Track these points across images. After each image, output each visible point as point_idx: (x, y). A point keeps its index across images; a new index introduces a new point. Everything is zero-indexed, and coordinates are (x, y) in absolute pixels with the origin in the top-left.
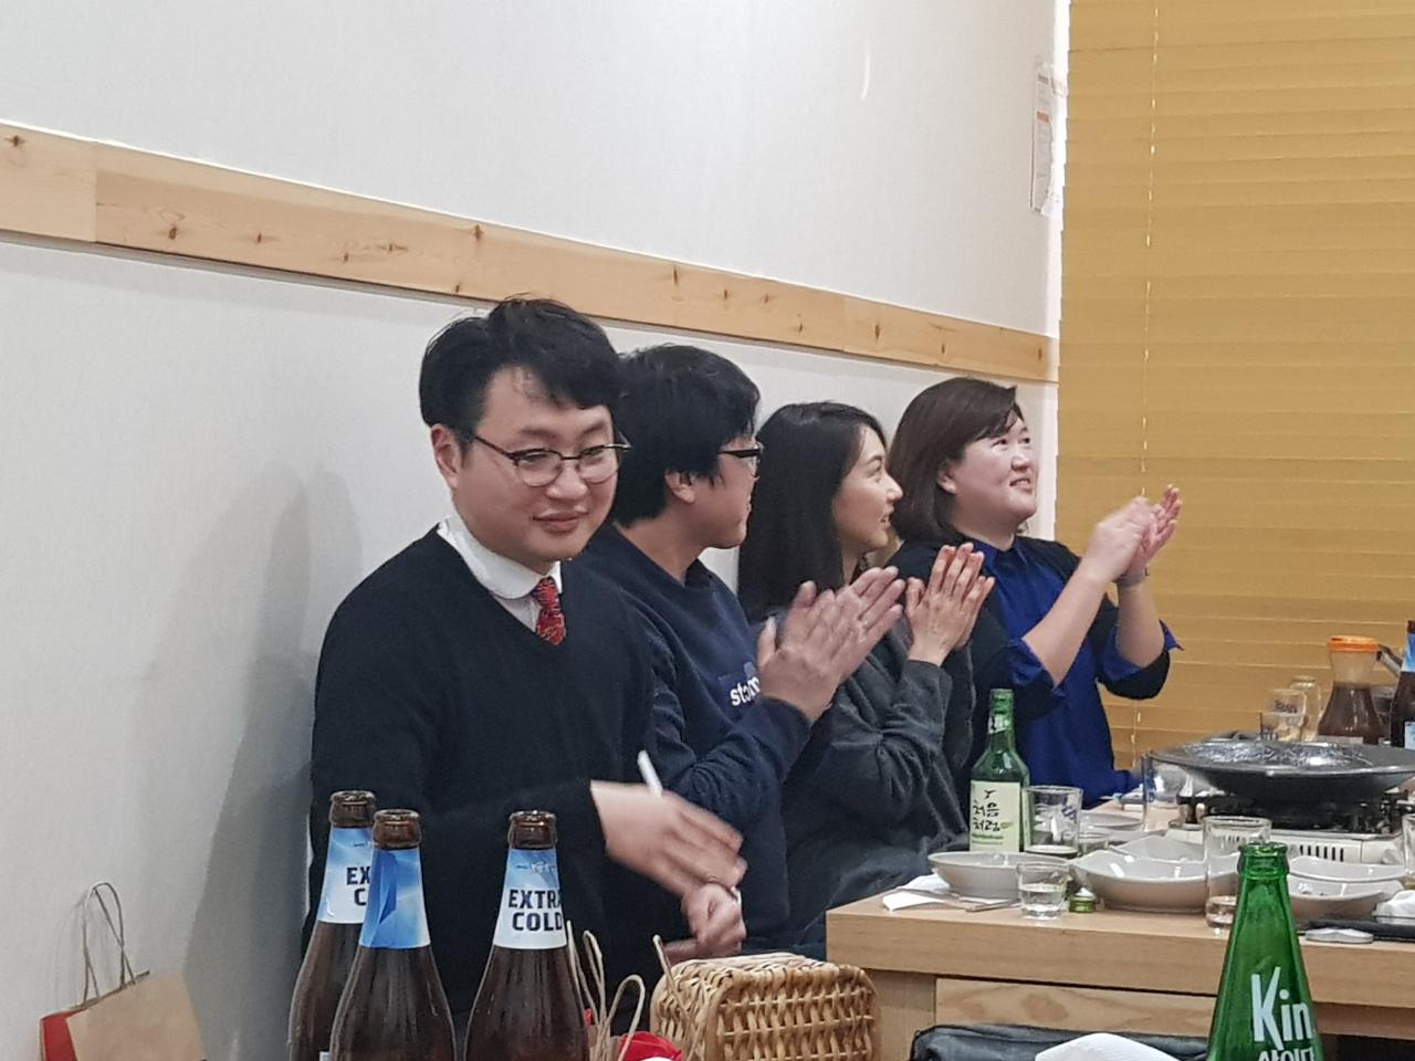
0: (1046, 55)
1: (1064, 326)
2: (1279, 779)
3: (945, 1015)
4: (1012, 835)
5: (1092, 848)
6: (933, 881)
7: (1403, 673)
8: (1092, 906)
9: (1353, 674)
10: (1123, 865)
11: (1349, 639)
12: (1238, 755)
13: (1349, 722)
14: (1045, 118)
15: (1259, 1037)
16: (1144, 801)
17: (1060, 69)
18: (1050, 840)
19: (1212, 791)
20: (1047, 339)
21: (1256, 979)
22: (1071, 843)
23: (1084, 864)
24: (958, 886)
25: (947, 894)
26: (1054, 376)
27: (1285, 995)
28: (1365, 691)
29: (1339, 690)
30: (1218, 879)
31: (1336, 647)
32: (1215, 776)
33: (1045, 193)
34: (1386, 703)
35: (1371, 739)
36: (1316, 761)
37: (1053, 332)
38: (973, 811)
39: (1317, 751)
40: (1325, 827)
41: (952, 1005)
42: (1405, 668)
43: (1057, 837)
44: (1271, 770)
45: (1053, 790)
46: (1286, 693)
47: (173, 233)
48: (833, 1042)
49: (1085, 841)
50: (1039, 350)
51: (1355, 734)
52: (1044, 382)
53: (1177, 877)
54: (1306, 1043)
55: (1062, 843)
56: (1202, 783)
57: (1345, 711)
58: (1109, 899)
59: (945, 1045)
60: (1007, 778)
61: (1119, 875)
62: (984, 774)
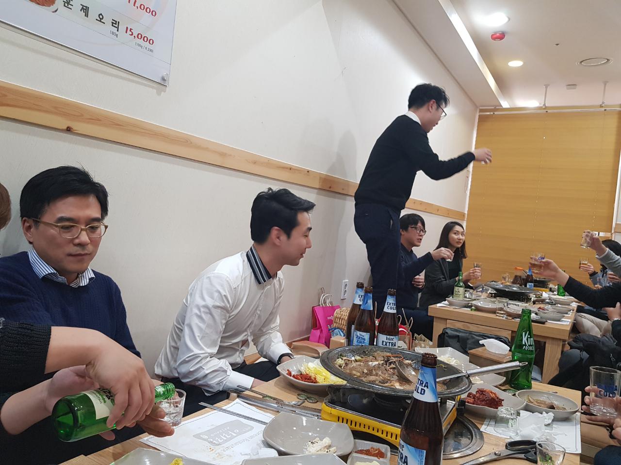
1: (468, 211)
2: (508, 291)
3: (448, 326)
4: (461, 296)
5: (475, 300)
6: (446, 302)
7: (528, 275)
8: (475, 310)
9: (519, 274)
10: (481, 304)
11: (518, 268)
12: (500, 286)
13: (517, 282)
14: (468, 177)
15: (524, 343)
18: (466, 298)
19: (495, 292)
21: (524, 333)
22: (471, 299)
23: (474, 302)
24: (451, 304)
25: (449, 305)
26: (466, 219)
27: (529, 336)
28: (520, 277)
29: (516, 276)
30: (499, 308)
31: (516, 269)
32: (496, 290)
33: (467, 189)
34: (523, 279)
35: (521, 285)
36: (514, 289)
37: (466, 212)
38: (454, 292)
39: (514, 287)
40: (515, 300)
41: (450, 324)
42: (528, 273)
43: (468, 297)
44: (507, 290)
45: (468, 289)
46: (504, 275)
47: (330, 187)
49: (473, 298)
50: (464, 215)
51: (518, 284)
52: (464, 220)
53: (490, 306)
54: (532, 346)
55: (469, 298)
56: (493, 290)
57: (516, 280)
58: (478, 309)
59: (449, 331)
60: (461, 287)
61: (480, 305)
62: (457, 286)
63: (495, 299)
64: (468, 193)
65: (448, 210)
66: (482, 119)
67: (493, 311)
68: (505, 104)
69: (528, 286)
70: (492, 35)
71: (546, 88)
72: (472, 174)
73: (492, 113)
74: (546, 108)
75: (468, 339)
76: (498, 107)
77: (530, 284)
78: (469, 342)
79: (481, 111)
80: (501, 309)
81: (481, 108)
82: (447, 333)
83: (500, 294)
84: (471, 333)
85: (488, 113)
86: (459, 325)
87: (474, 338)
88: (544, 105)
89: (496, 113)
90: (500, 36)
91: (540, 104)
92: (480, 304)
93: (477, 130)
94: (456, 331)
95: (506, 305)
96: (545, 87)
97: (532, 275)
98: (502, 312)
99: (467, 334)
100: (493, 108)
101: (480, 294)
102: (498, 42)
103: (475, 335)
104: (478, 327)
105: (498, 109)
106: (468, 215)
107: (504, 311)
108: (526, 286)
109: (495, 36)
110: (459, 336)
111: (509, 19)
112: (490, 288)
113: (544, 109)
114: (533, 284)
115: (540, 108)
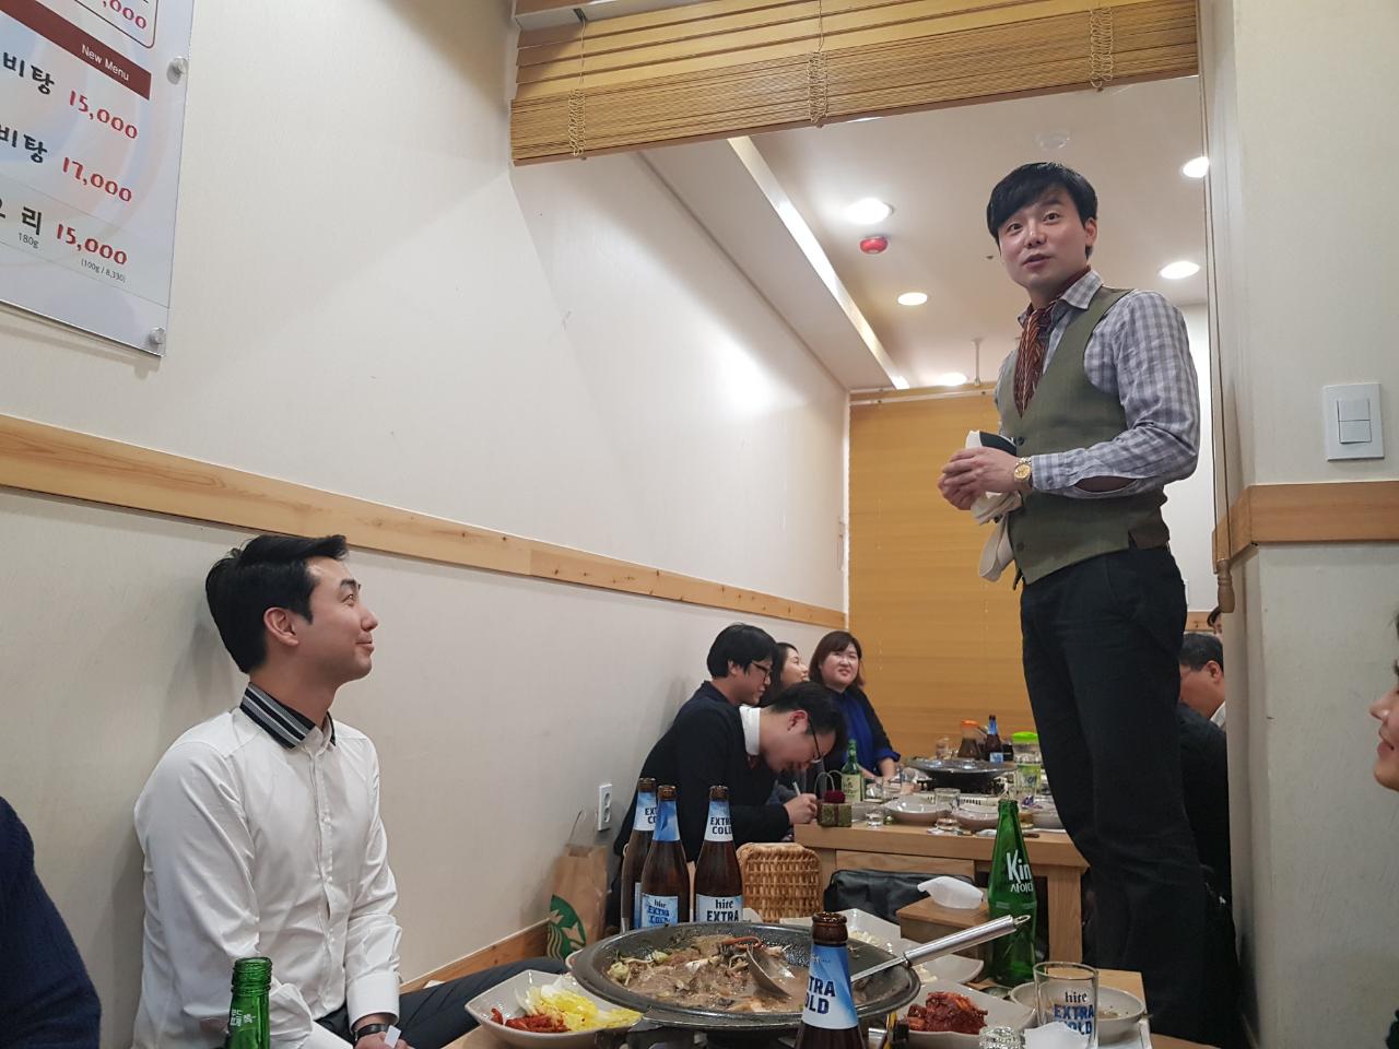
0: (841, 515)
1: (850, 609)
2: (955, 774)
3: (841, 865)
4: (859, 795)
5: (889, 800)
7: (989, 735)
8: (894, 823)
9: (970, 734)
10: (903, 807)
11: (968, 722)
12: (937, 764)
13: (969, 752)
14: (841, 536)
16: (900, 781)
17: (846, 520)
18: (872, 798)
19: (927, 778)
20: (844, 615)
22: (880, 799)
23: (888, 805)
28: (974, 741)
29: (964, 741)
30: (940, 813)
31: (963, 724)
32: (930, 773)
33: (842, 562)
34: (981, 746)
35: (977, 759)
36: (967, 767)
37: (846, 611)
38: (843, 786)
39: (965, 764)
40: (971, 792)
41: (844, 862)
42: (989, 733)
43: (872, 794)
44: (952, 770)
46: (940, 742)
47: (556, 572)
48: (800, 879)
49: (885, 796)
50: (842, 617)
51: (972, 756)
53: (922, 811)
55: (876, 798)
56: (923, 775)
57: (968, 748)
58: (898, 819)
59: (844, 878)
60: (853, 774)
61: (900, 809)
62: (846, 772)
63: (931, 795)
64: (846, 569)
65: (810, 609)
66: (858, 415)
67: (931, 822)
68: (900, 382)
69: (992, 760)
70: (862, 243)
71: (977, 344)
72: (850, 530)
73: (876, 402)
74: (981, 386)
75: (888, 891)
76: (886, 389)
77: (996, 754)
78: (893, 896)
79: (854, 397)
80: (947, 814)
81: (853, 392)
82: (841, 882)
83: (938, 780)
84: (891, 875)
85: (868, 402)
86: (863, 862)
87: (900, 886)
88: (977, 379)
89: (884, 401)
90: (878, 244)
91: (968, 378)
92: (901, 807)
93: (850, 437)
94: (859, 874)
95: (955, 803)
96: (973, 343)
97: (997, 735)
98: (950, 821)
99: (886, 880)
100: (877, 390)
101: (897, 786)
102: (874, 256)
103: (898, 878)
104: (905, 860)
105: (887, 393)
106: (850, 616)
107: (952, 817)
108: (988, 759)
109: (867, 245)
110: (867, 886)
111: (893, 209)
112: (917, 772)
113: (977, 387)
114: (1001, 755)
115: (968, 387)
